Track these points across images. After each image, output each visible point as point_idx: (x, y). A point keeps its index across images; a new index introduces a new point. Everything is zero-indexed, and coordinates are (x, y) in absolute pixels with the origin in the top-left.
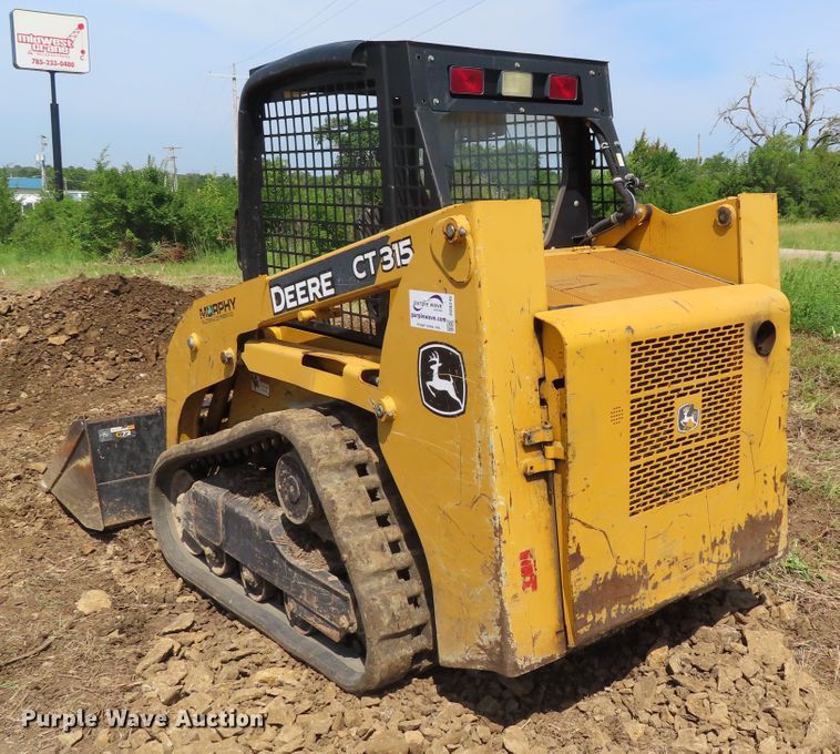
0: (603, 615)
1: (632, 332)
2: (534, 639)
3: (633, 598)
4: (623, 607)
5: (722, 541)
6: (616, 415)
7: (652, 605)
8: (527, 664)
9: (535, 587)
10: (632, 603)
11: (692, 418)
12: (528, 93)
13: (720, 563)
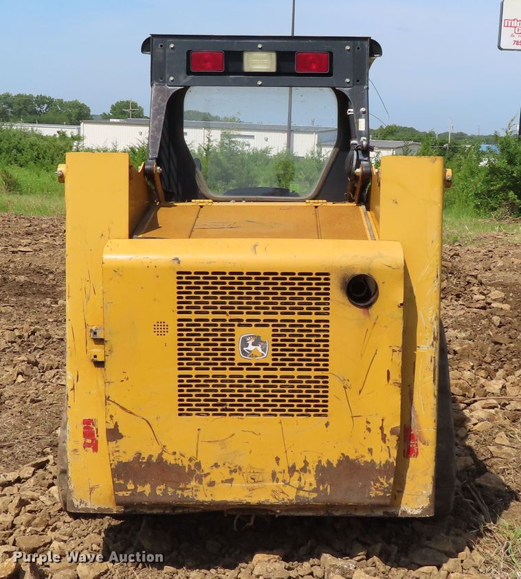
0: (147, 489)
1: (179, 263)
2: (92, 489)
3: (182, 486)
4: (170, 490)
5: (304, 470)
6: (161, 328)
7: (208, 499)
8: (83, 506)
9: (95, 449)
10: (182, 490)
11: (259, 348)
12: (273, 69)
13: (300, 489)
